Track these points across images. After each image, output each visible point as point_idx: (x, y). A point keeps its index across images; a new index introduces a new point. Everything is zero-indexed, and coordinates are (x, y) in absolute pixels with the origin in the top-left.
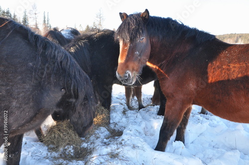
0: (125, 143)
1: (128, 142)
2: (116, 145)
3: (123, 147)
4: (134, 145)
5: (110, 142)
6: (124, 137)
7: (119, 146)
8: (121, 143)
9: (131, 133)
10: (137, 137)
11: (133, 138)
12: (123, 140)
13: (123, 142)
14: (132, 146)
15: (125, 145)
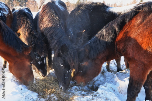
0: (99, 95)
1: (102, 95)
2: (91, 97)
3: (97, 98)
4: (107, 98)
5: (87, 95)
6: (99, 91)
7: (94, 97)
8: (96, 96)
9: (105, 88)
10: (110, 92)
11: (106, 92)
12: (98, 93)
13: (98, 95)
14: (105, 98)
15: (99, 97)
